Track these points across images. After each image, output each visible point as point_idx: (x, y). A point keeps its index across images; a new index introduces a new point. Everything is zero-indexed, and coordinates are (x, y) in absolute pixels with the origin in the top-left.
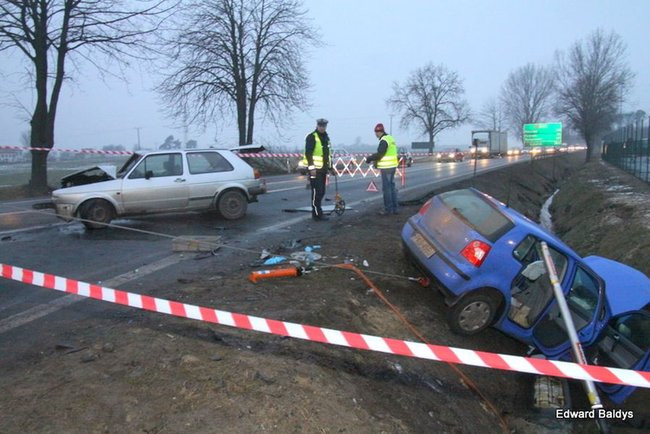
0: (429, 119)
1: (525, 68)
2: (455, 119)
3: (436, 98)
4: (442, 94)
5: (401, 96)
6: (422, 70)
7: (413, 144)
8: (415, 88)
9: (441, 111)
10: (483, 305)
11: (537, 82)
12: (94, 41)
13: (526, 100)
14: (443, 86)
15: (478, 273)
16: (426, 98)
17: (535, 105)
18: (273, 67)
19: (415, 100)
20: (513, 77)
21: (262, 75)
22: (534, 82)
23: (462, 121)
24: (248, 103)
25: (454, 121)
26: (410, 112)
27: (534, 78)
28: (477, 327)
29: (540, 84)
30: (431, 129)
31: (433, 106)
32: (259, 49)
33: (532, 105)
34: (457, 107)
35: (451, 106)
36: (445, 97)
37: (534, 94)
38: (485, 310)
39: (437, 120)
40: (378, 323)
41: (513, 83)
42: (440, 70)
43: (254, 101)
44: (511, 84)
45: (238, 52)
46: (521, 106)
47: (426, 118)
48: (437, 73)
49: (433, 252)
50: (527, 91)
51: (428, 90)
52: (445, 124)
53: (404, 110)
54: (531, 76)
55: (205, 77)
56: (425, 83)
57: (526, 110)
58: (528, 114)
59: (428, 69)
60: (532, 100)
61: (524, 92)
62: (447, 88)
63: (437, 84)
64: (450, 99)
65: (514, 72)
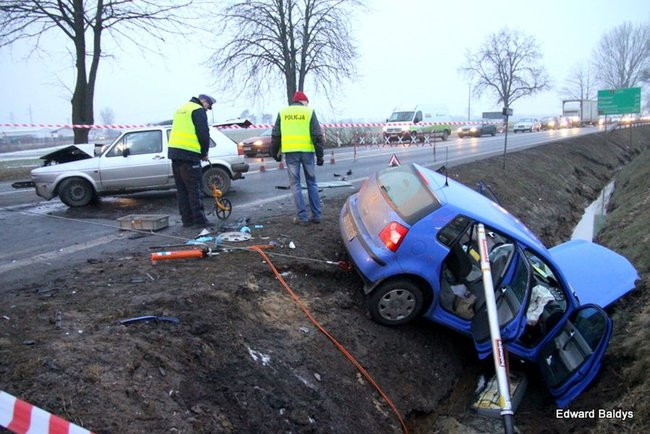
0: (504, 87)
1: (620, 27)
2: (532, 86)
3: (512, 65)
4: (518, 59)
5: (473, 64)
6: (497, 35)
7: (484, 114)
8: (488, 54)
9: (518, 79)
10: (405, 294)
11: (634, 43)
12: (130, 17)
13: (621, 63)
14: (519, 52)
15: (395, 258)
16: (500, 65)
17: (631, 68)
18: (322, 37)
19: (490, 68)
20: (606, 38)
21: (311, 46)
22: (631, 43)
23: (540, 88)
24: (298, 74)
25: (531, 89)
26: (484, 80)
27: (630, 38)
28: (402, 317)
29: (637, 45)
30: (505, 97)
31: (508, 73)
32: (307, 19)
33: (627, 68)
34: (535, 74)
35: (528, 72)
36: (521, 64)
37: (630, 56)
38: (409, 298)
39: (513, 88)
40: (274, 310)
41: (606, 45)
42: (516, 33)
43: (303, 73)
44: (603, 47)
45: (286, 22)
46: (615, 70)
47: (500, 87)
48: (513, 38)
49: (354, 234)
50: (622, 53)
51: (503, 55)
52: (522, 92)
53: (477, 78)
54: (628, 36)
55: (253, 49)
56: (500, 47)
57: (621, 74)
58: (623, 78)
59: (503, 34)
60: (628, 63)
61: (619, 55)
62: (523, 53)
63: (513, 49)
64: (526, 65)
65: (608, 33)
